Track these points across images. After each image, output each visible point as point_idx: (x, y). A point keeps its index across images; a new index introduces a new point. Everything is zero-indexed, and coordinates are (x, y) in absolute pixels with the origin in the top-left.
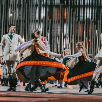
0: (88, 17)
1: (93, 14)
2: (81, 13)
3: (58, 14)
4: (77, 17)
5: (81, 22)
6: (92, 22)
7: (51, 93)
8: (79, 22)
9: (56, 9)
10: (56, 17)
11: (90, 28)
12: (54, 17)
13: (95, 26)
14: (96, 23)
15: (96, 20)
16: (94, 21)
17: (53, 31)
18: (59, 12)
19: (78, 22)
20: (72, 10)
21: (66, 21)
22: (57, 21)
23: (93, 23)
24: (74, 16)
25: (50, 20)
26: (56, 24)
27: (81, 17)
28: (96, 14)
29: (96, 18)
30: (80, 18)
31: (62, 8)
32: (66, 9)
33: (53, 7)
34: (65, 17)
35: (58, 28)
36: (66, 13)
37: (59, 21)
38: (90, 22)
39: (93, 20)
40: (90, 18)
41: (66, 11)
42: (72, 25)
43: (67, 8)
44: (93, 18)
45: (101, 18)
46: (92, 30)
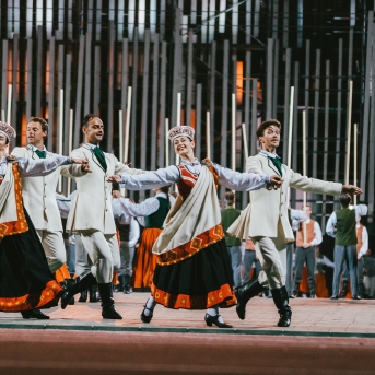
0: (39, 23)
1: (61, 13)
2: (13, 7)
5: (11, 42)
6: (57, 43)
8: (5, 43)
11: (48, 68)
13: (69, 57)
14: (71, 46)
15: (70, 36)
16: (65, 41)
23: (61, 47)
27: (13, 21)
28: (70, 12)
29: (70, 26)
30: (10, 25)
38: (48, 42)
39: (60, 35)
40: (49, 26)
44: (61, 26)
45: (90, 27)
46: (56, 75)
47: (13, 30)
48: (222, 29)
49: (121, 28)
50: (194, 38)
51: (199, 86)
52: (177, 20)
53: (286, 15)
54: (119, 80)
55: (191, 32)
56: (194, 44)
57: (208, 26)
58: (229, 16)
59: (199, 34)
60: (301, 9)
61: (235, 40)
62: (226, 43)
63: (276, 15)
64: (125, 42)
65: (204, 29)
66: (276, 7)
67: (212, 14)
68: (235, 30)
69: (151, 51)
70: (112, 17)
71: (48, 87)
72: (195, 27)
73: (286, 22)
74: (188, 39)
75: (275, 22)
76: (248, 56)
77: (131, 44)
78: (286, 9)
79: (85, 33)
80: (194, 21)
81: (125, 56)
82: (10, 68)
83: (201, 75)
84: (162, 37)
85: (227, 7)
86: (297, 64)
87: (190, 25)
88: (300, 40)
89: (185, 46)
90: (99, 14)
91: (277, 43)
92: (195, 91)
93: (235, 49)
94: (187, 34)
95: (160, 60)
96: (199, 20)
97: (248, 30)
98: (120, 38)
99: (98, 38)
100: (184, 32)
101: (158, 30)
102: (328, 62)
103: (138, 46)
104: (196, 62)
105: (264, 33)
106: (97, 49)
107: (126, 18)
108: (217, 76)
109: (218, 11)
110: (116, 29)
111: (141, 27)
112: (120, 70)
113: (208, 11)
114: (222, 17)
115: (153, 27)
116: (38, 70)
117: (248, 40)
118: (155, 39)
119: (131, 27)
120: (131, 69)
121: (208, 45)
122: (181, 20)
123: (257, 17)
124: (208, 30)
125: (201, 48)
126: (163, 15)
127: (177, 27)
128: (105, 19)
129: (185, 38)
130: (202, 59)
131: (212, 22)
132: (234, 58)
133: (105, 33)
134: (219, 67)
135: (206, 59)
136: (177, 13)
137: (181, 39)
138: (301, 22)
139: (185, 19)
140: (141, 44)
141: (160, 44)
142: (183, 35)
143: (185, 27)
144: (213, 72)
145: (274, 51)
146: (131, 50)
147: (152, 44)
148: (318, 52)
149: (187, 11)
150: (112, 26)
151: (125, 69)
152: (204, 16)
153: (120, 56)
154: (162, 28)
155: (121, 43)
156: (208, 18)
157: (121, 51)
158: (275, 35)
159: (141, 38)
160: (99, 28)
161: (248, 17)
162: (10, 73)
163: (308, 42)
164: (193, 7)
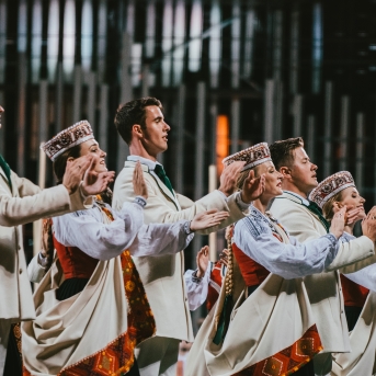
48: (194, 65)
49: (36, 63)
50: (151, 79)
52: (124, 52)
53: (295, 44)
54: (34, 144)
55: (147, 70)
57: (172, 60)
58: (206, 43)
59: (158, 72)
60: (318, 32)
61: (214, 82)
62: (201, 88)
63: (279, 43)
64: (44, 86)
65: (166, 65)
66: (279, 31)
68: (215, 66)
70: (22, 45)
72: (153, 62)
73: (295, 54)
74: (142, 82)
75: (278, 54)
76: (236, 107)
77: (52, 89)
78: (295, 33)
84: (100, 79)
85: (204, 31)
86: (311, 120)
87: (145, 60)
88: (316, 83)
89: (137, 91)
90: (2, 42)
91: (281, 88)
93: (215, 97)
94: (142, 72)
96: (159, 51)
97: (235, 67)
98: (36, 78)
99: (1, 78)
100: (136, 69)
102: (360, 118)
105: (261, 72)
107: (44, 49)
108: (186, 139)
109: (188, 38)
111: (69, 63)
113: (173, 38)
114: (195, 48)
115: (86, 61)
117: (235, 82)
118: (91, 81)
119: (52, 63)
121: (173, 90)
122: (129, 51)
123: (249, 47)
124: (173, 66)
126: (102, 43)
127: (124, 63)
128: (11, 50)
129: (136, 79)
131: (179, 54)
132: (214, 110)
133: (12, 72)
136: (124, 41)
137: (130, 81)
138: (318, 54)
139: (136, 50)
140: (69, 88)
141: (98, 90)
142: (133, 75)
143: (136, 63)
144: (180, 132)
145: (275, 99)
146: (52, 99)
147: (85, 89)
148: (346, 102)
149: (140, 37)
150: (23, 61)
151: (44, 127)
152: (167, 45)
153: (35, 107)
154: (101, 63)
155: (37, 87)
156: (173, 49)
157: (37, 100)
158: (277, 75)
159: (68, 78)
160: (1, 63)
161: (236, 46)
163: (329, 86)
164: (151, 31)
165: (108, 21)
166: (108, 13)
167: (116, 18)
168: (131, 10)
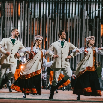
0: (45, 13)
1: (51, 10)
2: (37, 9)
3: (11, 10)
4: (33, 14)
5: (36, 19)
6: (50, 19)
7: (5, 98)
8: (35, 19)
9: (9, 4)
10: (9, 14)
11: (47, 26)
12: (6, 14)
13: (53, 23)
14: (53, 20)
15: (53, 17)
16: (52, 18)
17: (5, 29)
18: (12, 8)
19: (33, 19)
20: (26, 5)
21: (20, 18)
22: (10, 18)
23: (51, 20)
24: (29, 12)
25: (2, 17)
26: (9, 21)
27: (37, 13)
28: (53, 10)
29: (53, 14)
30: (36, 14)
31: (15, 3)
32: (20, 4)
33: (5, 2)
34: (19, 14)
35: (11, 25)
36: (20, 9)
37: (12, 18)
38: (47, 19)
39: (50, 17)
40: (47, 14)
41: (20, 6)
42: (26, 23)
43: (22, 3)
44: (51, 14)
45: (59, 14)
46: (49, 28)
47: (37, 15)
48: (97, 15)
49: (68, 15)
50: (89, 18)
51: (90, 31)
54: (67, 30)
55: (88, 16)
56: (89, 19)
57: (93, 14)
58: (99, 11)
59: (90, 16)
61: (100, 18)
62: (98, 19)
64: (69, 19)
65: (92, 15)
67: (94, 11)
69: (76, 21)
70: (65, 12)
71: (47, 32)
74: (87, 18)
77: (70, 19)
79: (57, 16)
80: (89, 13)
81: (69, 23)
82: (36, 26)
83: (91, 28)
84: (79, 17)
85: (98, 9)
87: (88, 14)
89: (86, 20)
90: (62, 11)
92: (89, 33)
93: (100, 21)
94: (87, 16)
95: (79, 24)
96: (90, 13)
98: (67, 18)
99: (61, 18)
100: (86, 16)
101: (78, 16)
103: (73, 20)
104: (89, 24)
106: (61, 21)
107: (69, 12)
108: (95, 29)
109: (96, 10)
110: (66, 15)
111: (74, 15)
112: (67, 27)
113: (93, 10)
114: (97, 12)
115: (77, 14)
116: (44, 27)
119: (71, 15)
120: (70, 27)
121: (93, 20)
122: (85, 12)
124: (93, 15)
125: (91, 21)
126: (80, 11)
127: (84, 14)
128: (63, 12)
130: (91, 24)
131: (94, 13)
132: (100, 23)
133: (63, 16)
134: (96, 26)
135: (92, 24)
136: (84, 11)
137: (85, 18)
139: (86, 12)
140: (74, 19)
141: (79, 19)
142: (86, 17)
143: (86, 15)
144: (94, 27)
146: (70, 21)
147: (77, 19)
149: (87, 10)
150: (65, 14)
151: (69, 27)
152: (92, 11)
153: (67, 23)
154: (80, 15)
155: (68, 19)
156: (93, 12)
157: (68, 21)
159: (73, 17)
160: (61, 15)
162: (36, 28)
164: (89, 9)
165: (81, 7)
166: (81, 6)
167: (82, 6)
168: (85, 5)
